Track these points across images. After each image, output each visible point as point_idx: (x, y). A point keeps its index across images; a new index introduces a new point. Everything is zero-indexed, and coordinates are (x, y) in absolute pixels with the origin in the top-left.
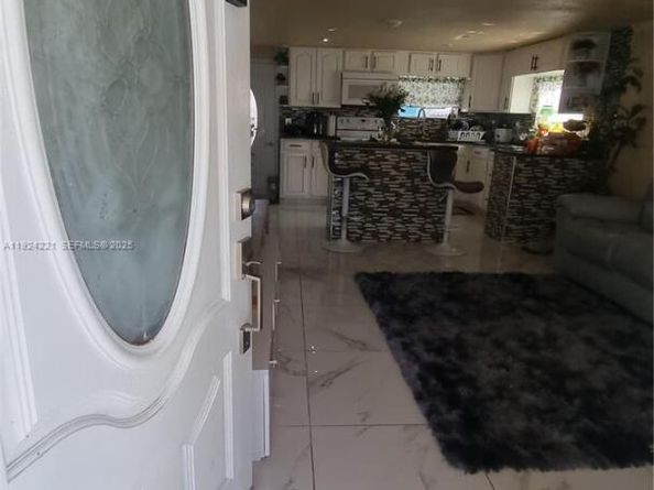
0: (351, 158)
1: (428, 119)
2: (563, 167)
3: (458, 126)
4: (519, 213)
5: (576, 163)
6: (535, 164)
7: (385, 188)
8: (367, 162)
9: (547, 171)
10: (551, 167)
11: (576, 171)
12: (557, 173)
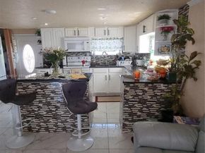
0: (27, 88)
1: (108, 56)
2: (154, 88)
4: (130, 115)
5: (162, 86)
6: (136, 88)
7: (48, 104)
8: (36, 90)
9: (144, 92)
10: (146, 89)
11: (162, 91)
12: (151, 92)
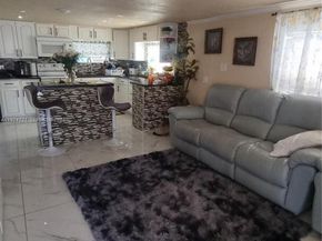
0: (49, 95)
1: (93, 64)
2: (166, 90)
3: (110, 67)
4: (149, 115)
6: (153, 90)
7: (74, 111)
8: (60, 97)
10: (161, 91)
11: (172, 92)
